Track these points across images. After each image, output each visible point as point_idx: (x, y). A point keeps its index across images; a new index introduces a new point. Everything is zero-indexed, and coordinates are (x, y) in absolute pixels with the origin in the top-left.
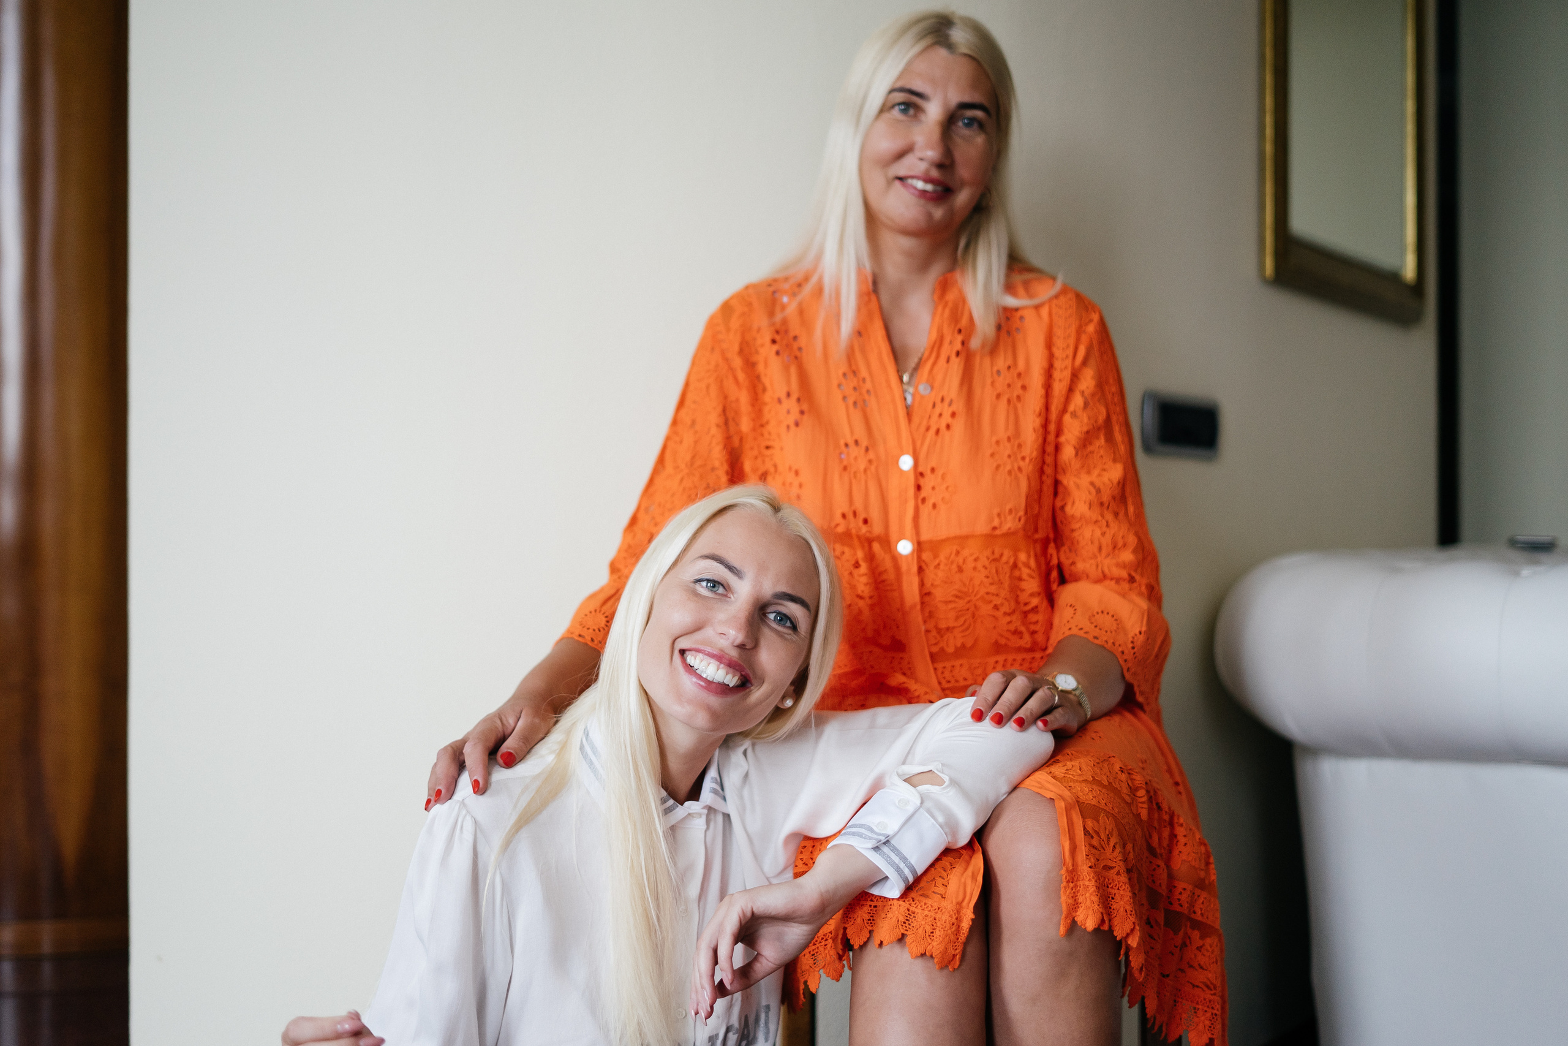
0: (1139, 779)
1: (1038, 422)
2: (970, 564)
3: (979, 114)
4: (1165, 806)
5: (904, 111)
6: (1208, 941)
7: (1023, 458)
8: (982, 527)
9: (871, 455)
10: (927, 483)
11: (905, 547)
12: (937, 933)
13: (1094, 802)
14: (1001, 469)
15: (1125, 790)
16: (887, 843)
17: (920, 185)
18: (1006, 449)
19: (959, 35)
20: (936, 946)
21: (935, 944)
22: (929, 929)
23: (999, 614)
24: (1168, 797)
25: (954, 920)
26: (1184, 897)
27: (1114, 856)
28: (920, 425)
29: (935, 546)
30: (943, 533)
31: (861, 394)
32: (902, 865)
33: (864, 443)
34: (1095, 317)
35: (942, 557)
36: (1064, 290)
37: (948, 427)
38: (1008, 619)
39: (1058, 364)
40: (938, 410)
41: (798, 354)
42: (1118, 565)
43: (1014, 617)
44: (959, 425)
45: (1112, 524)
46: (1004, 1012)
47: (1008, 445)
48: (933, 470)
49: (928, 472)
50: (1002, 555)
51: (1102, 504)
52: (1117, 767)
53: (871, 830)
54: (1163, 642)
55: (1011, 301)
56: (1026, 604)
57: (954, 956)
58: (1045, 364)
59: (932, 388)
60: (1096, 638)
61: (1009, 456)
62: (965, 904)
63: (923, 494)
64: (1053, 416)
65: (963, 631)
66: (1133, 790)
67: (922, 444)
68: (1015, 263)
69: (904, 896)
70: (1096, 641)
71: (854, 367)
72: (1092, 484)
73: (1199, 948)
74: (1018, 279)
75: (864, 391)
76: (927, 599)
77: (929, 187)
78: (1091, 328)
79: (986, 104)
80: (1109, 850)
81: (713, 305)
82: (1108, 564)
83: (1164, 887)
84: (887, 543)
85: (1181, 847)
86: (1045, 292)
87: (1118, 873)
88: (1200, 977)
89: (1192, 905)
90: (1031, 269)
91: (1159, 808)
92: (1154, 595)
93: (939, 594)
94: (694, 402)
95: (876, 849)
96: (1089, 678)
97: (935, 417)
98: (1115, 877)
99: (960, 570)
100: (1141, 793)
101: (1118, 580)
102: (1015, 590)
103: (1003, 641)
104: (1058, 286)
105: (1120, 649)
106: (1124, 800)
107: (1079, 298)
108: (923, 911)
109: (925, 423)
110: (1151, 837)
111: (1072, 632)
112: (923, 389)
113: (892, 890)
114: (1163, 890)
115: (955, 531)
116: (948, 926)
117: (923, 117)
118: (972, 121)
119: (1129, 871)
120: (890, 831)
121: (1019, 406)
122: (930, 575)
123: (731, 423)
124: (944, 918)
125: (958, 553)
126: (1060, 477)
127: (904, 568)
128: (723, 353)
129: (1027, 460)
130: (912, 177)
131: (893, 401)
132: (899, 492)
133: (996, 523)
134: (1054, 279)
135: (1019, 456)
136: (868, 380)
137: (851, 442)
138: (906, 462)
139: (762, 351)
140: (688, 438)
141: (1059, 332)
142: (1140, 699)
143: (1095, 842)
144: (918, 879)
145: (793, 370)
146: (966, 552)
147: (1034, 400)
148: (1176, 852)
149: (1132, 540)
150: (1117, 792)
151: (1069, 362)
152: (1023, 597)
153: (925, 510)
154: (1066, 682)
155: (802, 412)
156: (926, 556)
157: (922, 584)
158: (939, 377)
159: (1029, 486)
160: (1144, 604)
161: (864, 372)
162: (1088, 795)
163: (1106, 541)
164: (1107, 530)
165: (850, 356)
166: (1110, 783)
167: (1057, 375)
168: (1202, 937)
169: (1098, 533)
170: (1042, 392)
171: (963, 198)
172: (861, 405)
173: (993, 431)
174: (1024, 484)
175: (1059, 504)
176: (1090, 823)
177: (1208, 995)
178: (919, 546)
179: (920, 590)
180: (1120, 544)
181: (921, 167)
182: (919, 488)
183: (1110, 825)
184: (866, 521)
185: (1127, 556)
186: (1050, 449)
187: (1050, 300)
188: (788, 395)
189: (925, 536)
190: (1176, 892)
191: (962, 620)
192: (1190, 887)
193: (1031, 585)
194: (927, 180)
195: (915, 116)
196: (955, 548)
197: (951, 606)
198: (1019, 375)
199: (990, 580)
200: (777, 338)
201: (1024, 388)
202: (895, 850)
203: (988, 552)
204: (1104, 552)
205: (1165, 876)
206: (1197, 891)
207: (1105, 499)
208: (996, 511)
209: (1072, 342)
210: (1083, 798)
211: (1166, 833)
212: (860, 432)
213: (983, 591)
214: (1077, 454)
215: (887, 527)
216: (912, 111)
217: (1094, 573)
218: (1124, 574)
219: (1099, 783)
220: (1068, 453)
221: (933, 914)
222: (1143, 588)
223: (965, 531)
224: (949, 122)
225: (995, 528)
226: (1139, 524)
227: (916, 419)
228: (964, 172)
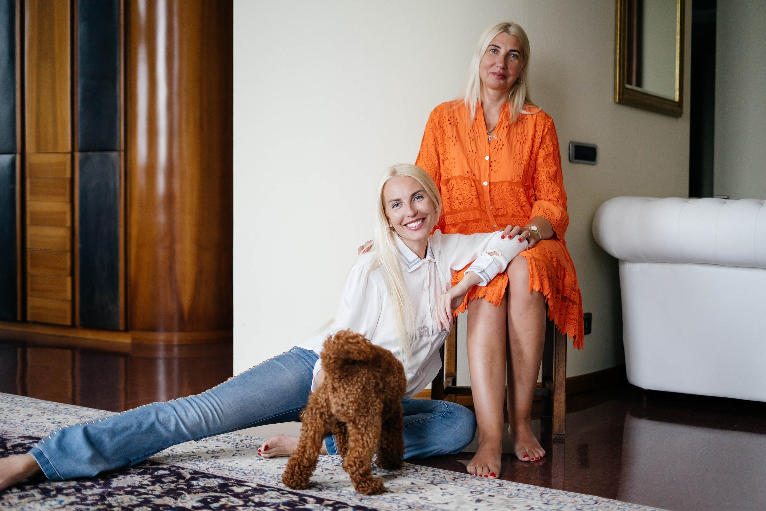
0: (554, 255)
1: (529, 150)
2: (505, 190)
3: (516, 53)
4: (562, 265)
5: (494, 52)
6: (575, 306)
7: (523, 160)
8: (509, 180)
9: (477, 155)
10: (493, 164)
11: (485, 184)
12: (494, 295)
13: (538, 258)
14: (516, 162)
15: (549, 257)
16: (483, 271)
18: (518, 157)
19: (512, 30)
20: (494, 299)
21: (493, 298)
22: (492, 294)
23: (514, 206)
24: (564, 263)
25: (499, 292)
26: (568, 292)
27: (544, 273)
28: (493, 147)
29: (495, 184)
30: (497, 180)
31: (475, 137)
32: (487, 278)
33: (475, 151)
34: (551, 121)
35: (497, 187)
36: (541, 111)
37: (501, 148)
38: (516, 208)
39: (537, 134)
40: (498, 143)
41: (457, 124)
42: (554, 196)
43: (518, 207)
44: (505, 149)
45: (553, 184)
46: (511, 319)
47: (519, 156)
48: (495, 161)
49: (493, 161)
50: (514, 188)
51: (550, 177)
52: (547, 251)
53: (479, 267)
54: (567, 220)
55: (524, 112)
56: (521, 204)
57: (499, 302)
58: (533, 133)
59: (498, 136)
60: (545, 217)
61: (519, 159)
62: (502, 288)
63: (492, 168)
64: (535, 149)
65: (503, 210)
66: (552, 258)
67: (493, 152)
68: (527, 101)
69: (487, 286)
70: (545, 218)
71: (474, 129)
72: (547, 171)
73: (572, 308)
74: (527, 107)
75: (476, 136)
76: (492, 199)
78: (549, 124)
79: (519, 50)
80: (543, 271)
81: (432, 109)
82: (551, 196)
83: (561, 288)
84: (480, 182)
85: (567, 277)
86: (535, 111)
87: (545, 277)
88: (572, 317)
89: (570, 295)
90: (532, 104)
91: (560, 265)
92: (565, 206)
93: (496, 198)
94: (427, 138)
95: (480, 273)
96: (542, 228)
97: (497, 145)
98: (544, 278)
99: (502, 192)
100: (555, 259)
101: (553, 201)
102: (518, 200)
103: (515, 214)
104: (540, 109)
105: (552, 221)
106: (549, 260)
107: (546, 115)
108: (490, 290)
109: (494, 146)
110: (557, 273)
111: (538, 215)
112: (495, 137)
113: (484, 284)
114: (561, 289)
115: (501, 180)
116: (497, 294)
117: (499, 53)
118: (514, 55)
119: (549, 279)
120: (485, 268)
121: (524, 144)
122: (493, 193)
123: (437, 144)
124: (496, 291)
125: (502, 187)
126: (536, 167)
127: (485, 189)
128: (434, 123)
129: (525, 161)
131: (485, 140)
132: (484, 166)
133: (513, 178)
134: (538, 108)
135: (522, 160)
136: (478, 133)
137: (471, 151)
138: (487, 158)
139: (445, 123)
140: (426, 149)
141: (538, 124)
142: (558, 237)
143: (539, 268)
144: (491, 281)
145: (454, 128)
146: (504, 187)
147: (529, 143)
148: (565, 279)
149: (558, 189)
150: (547, 257)
151: (541, 133)
152: (521, 202)
153: (492, 173)
154: (534, 228)
155: (456, 141)
156: (492, 187)
157: (490, 195)
158: (500, 134)
159: (524, 169)
160: (561, 208)
161: (477, 131)
162: (537, 256)
163: (550, 189)
164: (551, 185)
165: (473, 127)
166: (544, 255)
167: (537, 136)
168: (573, 305)
169: (548, 186)
170: (531, 141)
171: (510, 79)
172: (474, 140)
173: (515, 151)
174: (523, 168)
175: (536, 176)
176: (537, 263)
177: (574, 322)
178: (490, 183)
179: (490, 197)
180: (555, 190)
181: (498, 69)
182: (491, 166)
183: (543, 264)
184: (474, 175)
185: (556, 194)
186: (533, 159)
187: (537, 113)
188: (453, 136)
189: (492, 181)
190: (565, 291)
191: (503, 206)
192: (569, 289)
193: (523, 199)
195: (497, 53)
196: (501, 185)
197: (499, 202)
198: (525, 135)
199: (511, 196)
200: (450, 119)
201: (525, 139)
202: (486, 273)
203: (510, 187)
204: (549, 192)
205: (562, 285)
206: (572, 291)
207: (551, 176)
208: (513, 175)
209: (542, 127)
210: (535, 257)
211: (563, 273)
212: (474, 148)
213: (509, 199)
214: (543, 161)
215: (480, 177)
216: (496, 52)
217: (546, 198)
218: (556, 199)
219: (541, 254)
220: (540, 160)
221: (493, 290)
222: (561, 204)
223: (504, 180)
224: (507, 56)
225: (512, 180)
226: (560, 184)
227: (491, 145)
228: (511, 71)
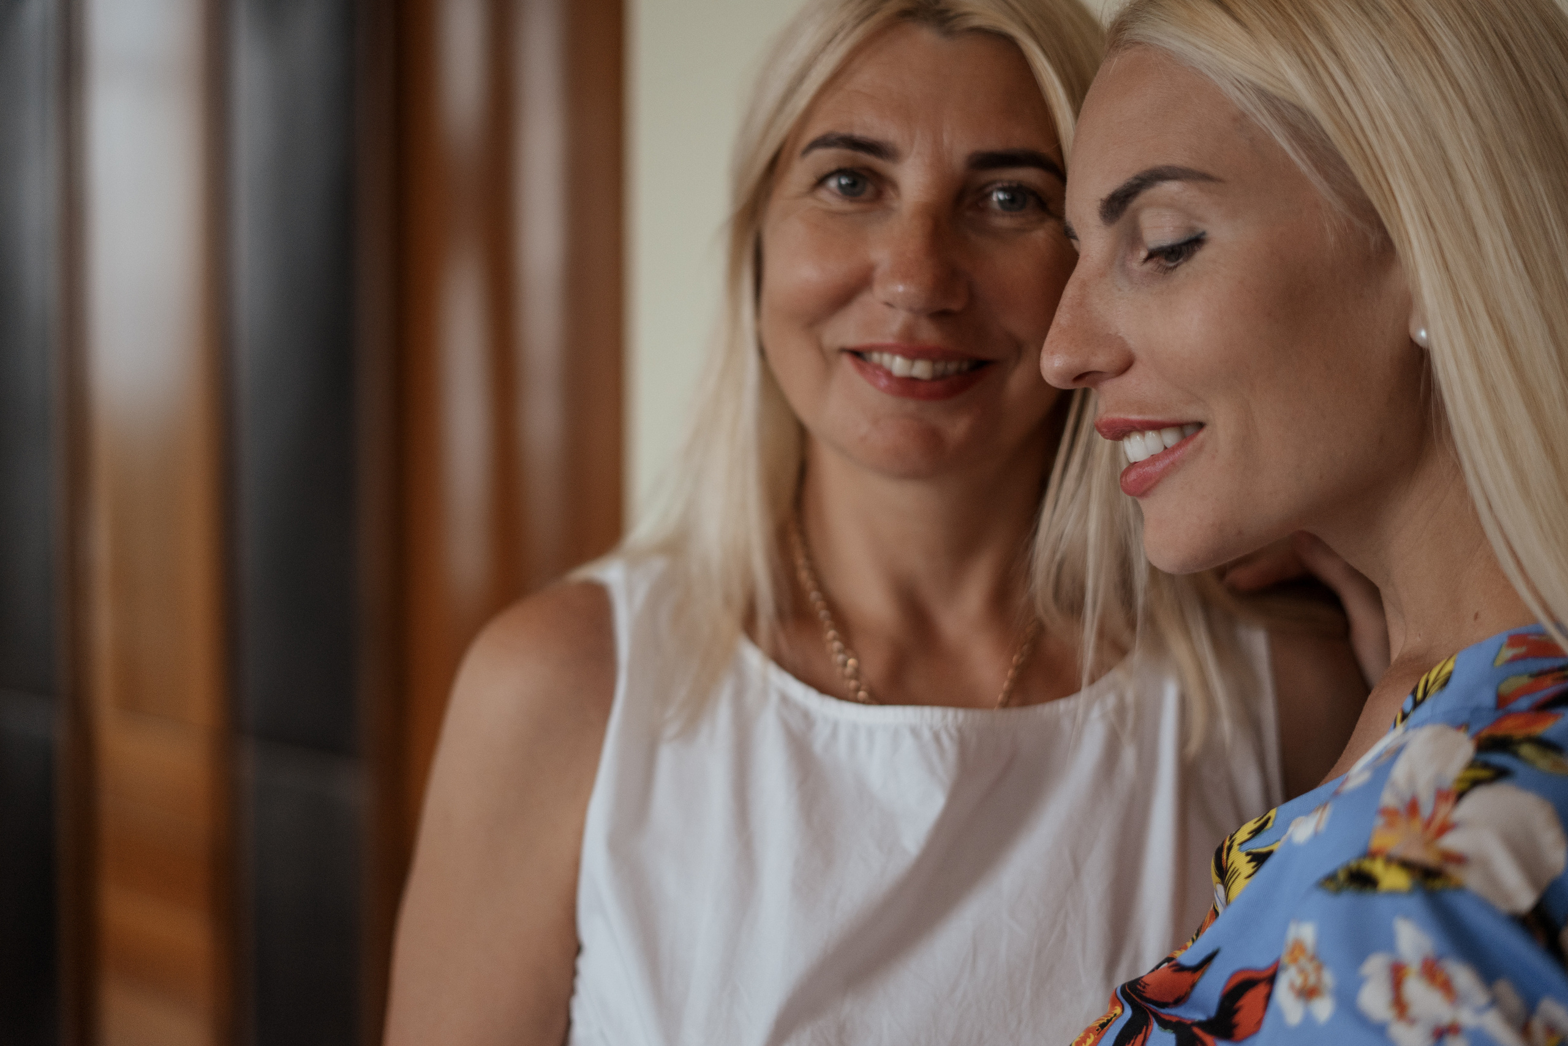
17: (898, 365)
77: (921, 369)
130: (882, 349)
181: (895, 323)
194: (912, 353)
